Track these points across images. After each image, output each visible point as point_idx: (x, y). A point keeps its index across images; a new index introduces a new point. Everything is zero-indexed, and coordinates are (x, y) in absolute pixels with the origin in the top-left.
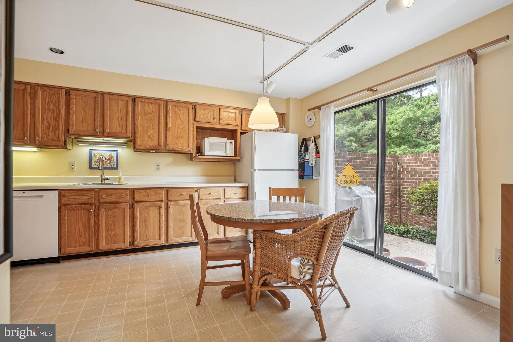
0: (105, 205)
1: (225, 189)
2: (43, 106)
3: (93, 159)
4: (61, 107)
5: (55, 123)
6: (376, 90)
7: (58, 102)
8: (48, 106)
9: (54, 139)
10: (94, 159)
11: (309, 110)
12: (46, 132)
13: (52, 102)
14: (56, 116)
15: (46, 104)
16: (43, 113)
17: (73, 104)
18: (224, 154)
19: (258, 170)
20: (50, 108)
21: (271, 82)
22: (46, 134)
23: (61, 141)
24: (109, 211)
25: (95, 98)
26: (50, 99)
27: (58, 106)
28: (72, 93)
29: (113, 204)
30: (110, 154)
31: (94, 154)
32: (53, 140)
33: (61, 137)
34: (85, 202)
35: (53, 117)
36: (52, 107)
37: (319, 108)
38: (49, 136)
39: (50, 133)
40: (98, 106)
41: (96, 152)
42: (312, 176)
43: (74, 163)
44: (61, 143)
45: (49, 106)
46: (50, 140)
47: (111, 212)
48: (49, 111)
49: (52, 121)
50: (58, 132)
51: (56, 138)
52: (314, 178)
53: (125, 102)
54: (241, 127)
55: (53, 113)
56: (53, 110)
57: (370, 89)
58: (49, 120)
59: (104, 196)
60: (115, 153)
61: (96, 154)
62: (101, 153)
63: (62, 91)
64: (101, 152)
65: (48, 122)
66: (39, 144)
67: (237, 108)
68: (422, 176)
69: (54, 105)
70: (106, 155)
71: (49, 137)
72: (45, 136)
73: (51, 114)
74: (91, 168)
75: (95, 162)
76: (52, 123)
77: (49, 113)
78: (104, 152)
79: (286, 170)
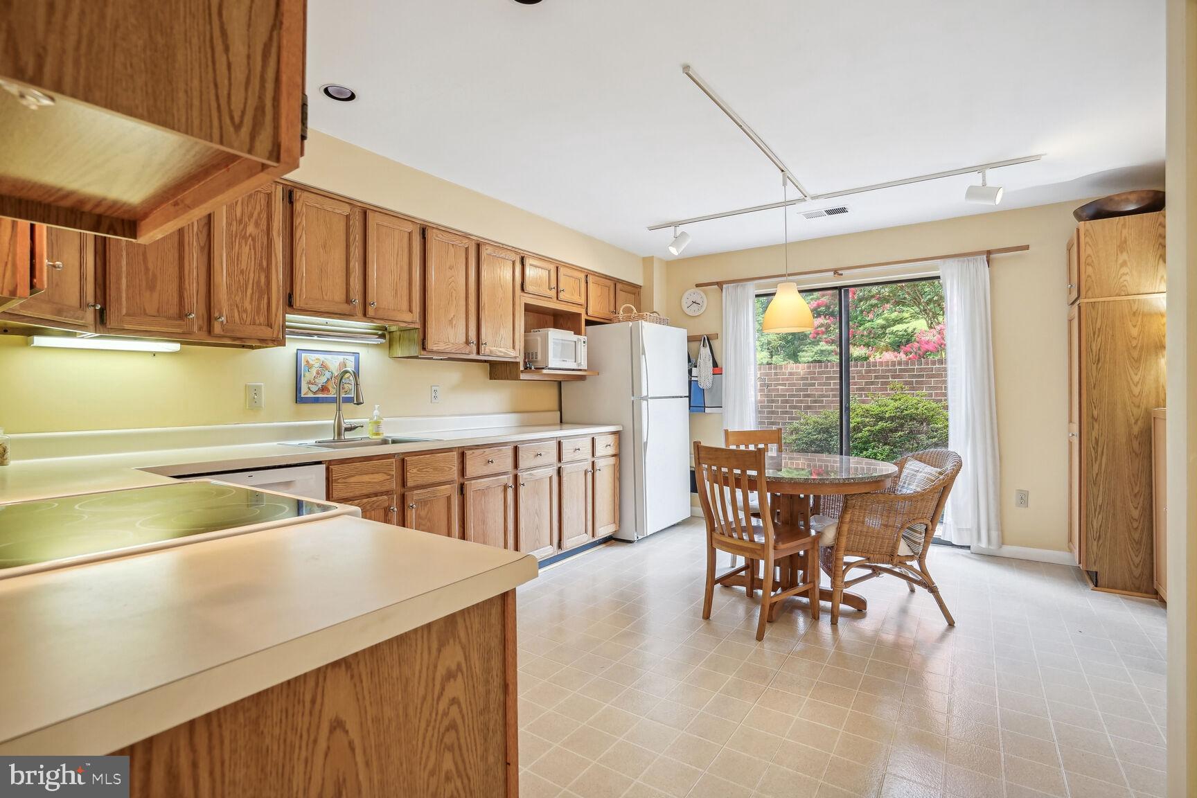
0: (416, 492)
1: (593, 438)
2: (229, 224)
3: (304, 376)
4: (275, 233)
5: (259, 277)
6: (842, 275)
7: (265, 216)
8: (242, 226)
9: (258, 322)
10: (307, 377)
11: (697, 286)
12: (238, 299)
13: (251, 216)
14: (261, 257)
15: (236, 220)
16: (231, 246)
17: (301, 227)
18: (574, 366)
19: (652, 398)
20: (245, 233)
21: (683, 233)
22: (237, 306)
23: (276, 327)
24: (421, 506)
25: (348, 217)
26: (248, 207)
27: (265, 228)
28: (300, 196)
29: (429, 490)
30: (342, 360)
31: (307, 362)
32: (254, 324)
33: (276, 315)
34: (379, 488)
35: (255, 259)
36: (251, 229)
37: (720, 284)
38: (245, 311)
39: (247, 305)
40: (355, 238)
41: (312, 358)
42: (705, 407)
43: (260, 387)
44: (276, 332)
45: (245, 227)
46: (248, 322)
47: (426, 509)
48: (243, 241)
49: (252, 269)
50: (266, 301)
51: (262, 319)
52: (707, 410)
53: (406, 235)
54: (587, 309)
55: (254, 248)
56: (253, 240)
57: (836, 272)
58: (244, 266)
59: (415, 471)
60: (352, 358)
61: (311, 362)
62: (323, 359)
63: (276, 188)
64: (321, 357)
65: (242, 272)
66: (222, 333)
67: (581, 269)
68: (787, 402)
69: (257, 225)
70: (334, 363)
71: (244, 316)
72: (236, 311)
73: (250, 249)
74: (299, 399)
75: (309, 383)
76: (252, 275)
77: (244, 245)
78: (329, 357)
79: (673, 397)
